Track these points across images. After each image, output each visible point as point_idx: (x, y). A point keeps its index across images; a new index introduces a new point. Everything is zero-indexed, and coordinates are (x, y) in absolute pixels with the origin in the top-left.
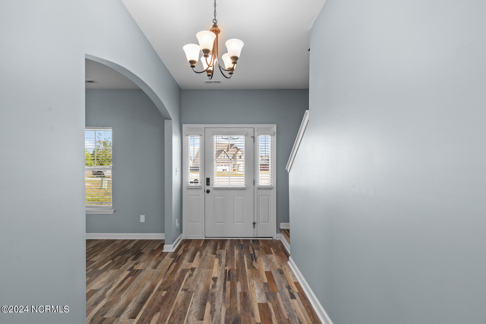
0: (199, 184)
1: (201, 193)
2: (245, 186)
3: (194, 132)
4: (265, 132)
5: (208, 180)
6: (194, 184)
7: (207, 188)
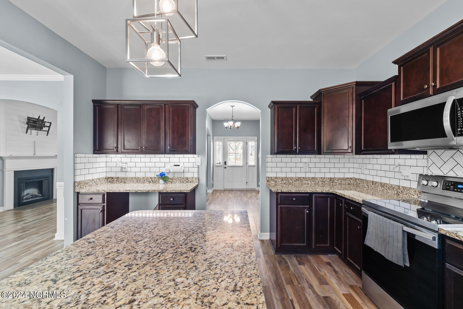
0: (221, 164)
1: (222, 168)
2: (242, 165)
3: (219, 140)
4: (252, 140)
5: (225, 163)
6: (218, 164)
7: (225, 166)
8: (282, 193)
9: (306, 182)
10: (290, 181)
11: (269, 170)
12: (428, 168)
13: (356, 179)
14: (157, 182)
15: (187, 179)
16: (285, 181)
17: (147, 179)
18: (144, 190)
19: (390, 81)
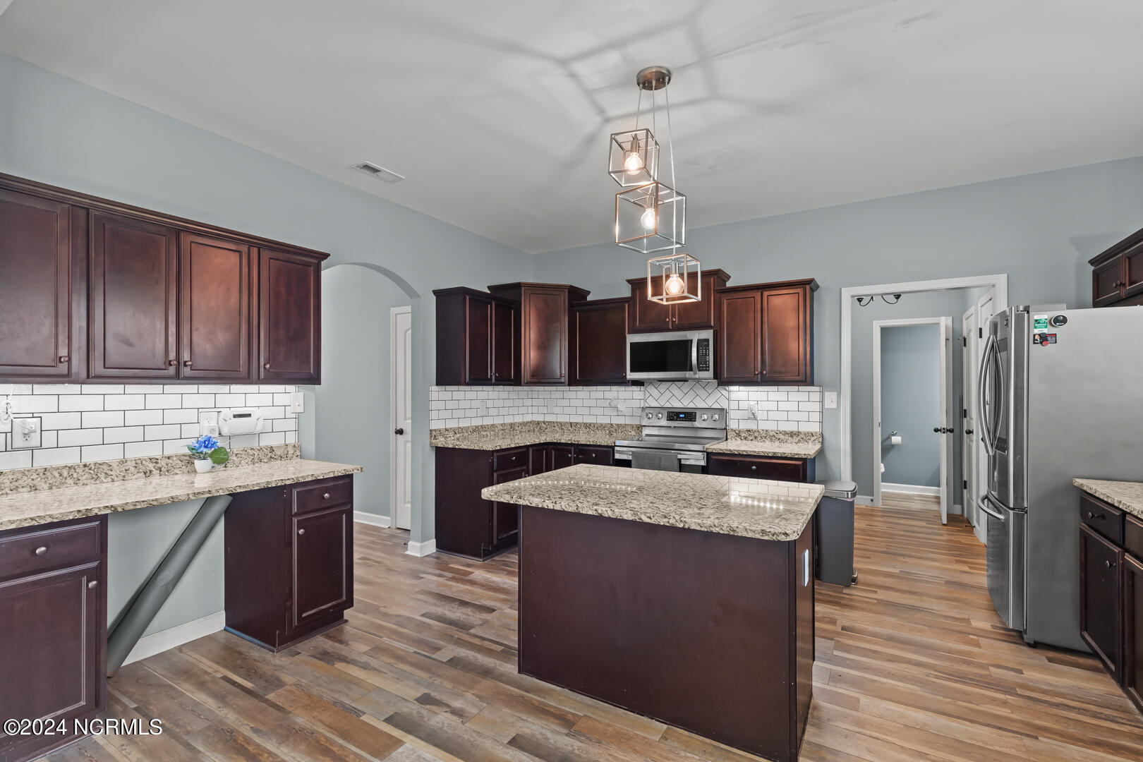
8: (501, 450)
9: (485, 433)
10: (466, 434)
11: (434, 415)
12: (645, 400)
13: (538, 423)
14: (177, 471)
15: (272, 449)
16: (458, 435)
17: (138, 463)
18: (253, 485)
19: (622, 301)
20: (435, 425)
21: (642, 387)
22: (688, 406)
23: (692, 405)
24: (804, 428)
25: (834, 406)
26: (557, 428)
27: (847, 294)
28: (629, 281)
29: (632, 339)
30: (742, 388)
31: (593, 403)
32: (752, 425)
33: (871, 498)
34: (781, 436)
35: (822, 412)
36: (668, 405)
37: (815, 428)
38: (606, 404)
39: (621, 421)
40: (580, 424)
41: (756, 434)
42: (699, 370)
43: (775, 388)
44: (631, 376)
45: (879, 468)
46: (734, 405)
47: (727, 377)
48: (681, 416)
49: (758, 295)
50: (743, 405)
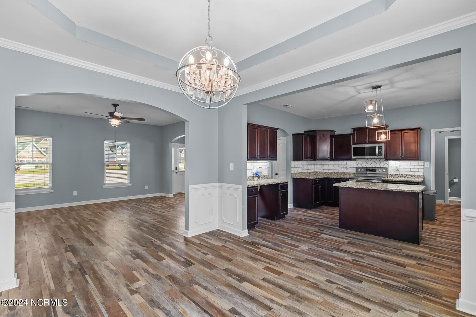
10: (299, 175)
11: (292, 169)
12: (357, 165)
13: (317, 172)
14: (251, 180)
15: (264, 176)
19: (350, 134)
20: (293, 172)
21: (356, 161)
22: (373, 167)
23: (374, 167)
24: (417, 174)
25: (428, 167)
26: (324, 174)
27: (433, 131)
28: (352, 128)
29: (353, 146)
30: (393, 161)
31: (337, 166)
32: (397, 173)
33: (444, 201)
34: (408, 176)
35: (424, 169)
36: (365, 166)
37: (421, 174)
38: (343, 166)
39: (348, 171)
40: (333, 172)
41: (399, 176)
42: (379, 156)
43: (406, 161)
44: (353, 157)
45: (447, 191)
46: (390, 167)
47: (389, 158)
48: (371, 170)
49: (400, 133)
50: (394, 167)
